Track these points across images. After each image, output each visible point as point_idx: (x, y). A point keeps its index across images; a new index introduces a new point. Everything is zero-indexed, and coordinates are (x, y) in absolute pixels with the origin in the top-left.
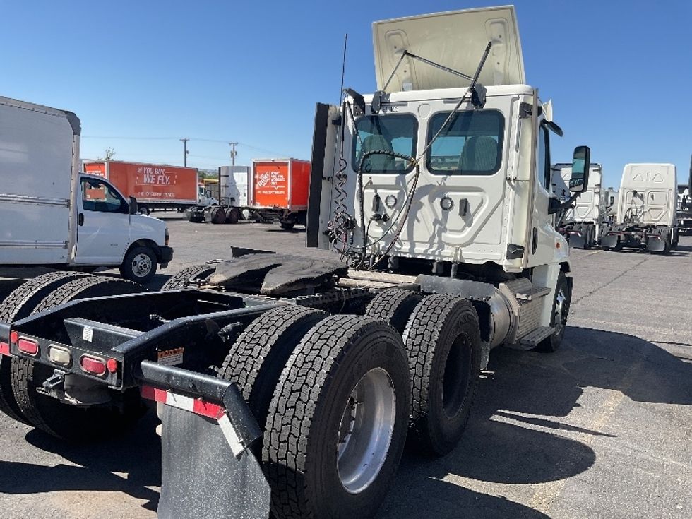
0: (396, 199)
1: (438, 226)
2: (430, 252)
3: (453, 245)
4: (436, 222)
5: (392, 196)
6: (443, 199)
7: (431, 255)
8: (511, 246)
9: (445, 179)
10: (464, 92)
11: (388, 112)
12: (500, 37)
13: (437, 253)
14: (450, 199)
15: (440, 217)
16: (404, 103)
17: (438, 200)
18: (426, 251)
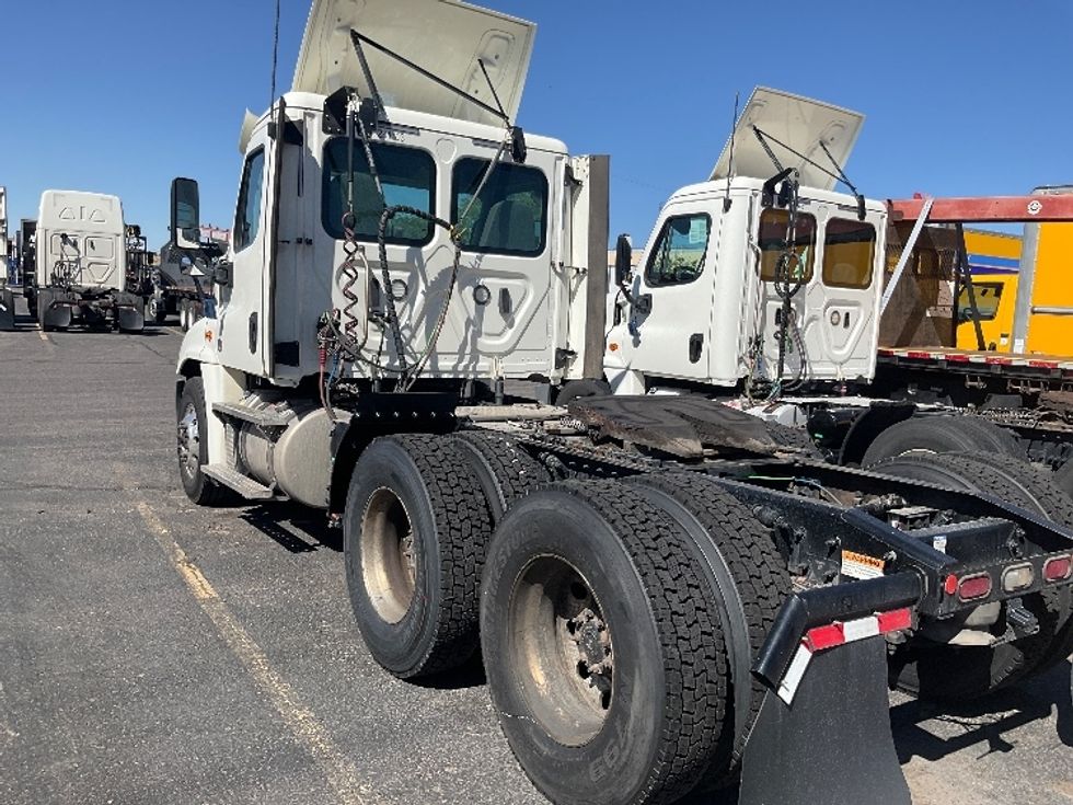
0: (406, 288)
1: (472, 328)
2: (460, 368)
3: (490, 355)
4: (469, 322)
5: (400, 281)
6: (478, 288)
7: (460, 372)
8: (559, 351)
9: (480, 259)
10: (502, 134)
11: (388, 139)
12: (497, 57)
13: (471, 369)
14: (486, 288)
15: (473, 313)
16: (414, 130)
17: (469, 290)
18: (455, 367)
